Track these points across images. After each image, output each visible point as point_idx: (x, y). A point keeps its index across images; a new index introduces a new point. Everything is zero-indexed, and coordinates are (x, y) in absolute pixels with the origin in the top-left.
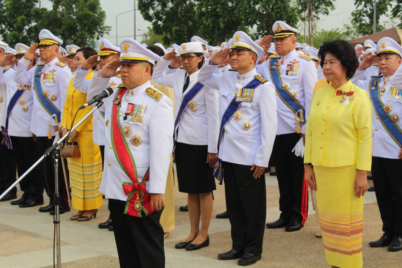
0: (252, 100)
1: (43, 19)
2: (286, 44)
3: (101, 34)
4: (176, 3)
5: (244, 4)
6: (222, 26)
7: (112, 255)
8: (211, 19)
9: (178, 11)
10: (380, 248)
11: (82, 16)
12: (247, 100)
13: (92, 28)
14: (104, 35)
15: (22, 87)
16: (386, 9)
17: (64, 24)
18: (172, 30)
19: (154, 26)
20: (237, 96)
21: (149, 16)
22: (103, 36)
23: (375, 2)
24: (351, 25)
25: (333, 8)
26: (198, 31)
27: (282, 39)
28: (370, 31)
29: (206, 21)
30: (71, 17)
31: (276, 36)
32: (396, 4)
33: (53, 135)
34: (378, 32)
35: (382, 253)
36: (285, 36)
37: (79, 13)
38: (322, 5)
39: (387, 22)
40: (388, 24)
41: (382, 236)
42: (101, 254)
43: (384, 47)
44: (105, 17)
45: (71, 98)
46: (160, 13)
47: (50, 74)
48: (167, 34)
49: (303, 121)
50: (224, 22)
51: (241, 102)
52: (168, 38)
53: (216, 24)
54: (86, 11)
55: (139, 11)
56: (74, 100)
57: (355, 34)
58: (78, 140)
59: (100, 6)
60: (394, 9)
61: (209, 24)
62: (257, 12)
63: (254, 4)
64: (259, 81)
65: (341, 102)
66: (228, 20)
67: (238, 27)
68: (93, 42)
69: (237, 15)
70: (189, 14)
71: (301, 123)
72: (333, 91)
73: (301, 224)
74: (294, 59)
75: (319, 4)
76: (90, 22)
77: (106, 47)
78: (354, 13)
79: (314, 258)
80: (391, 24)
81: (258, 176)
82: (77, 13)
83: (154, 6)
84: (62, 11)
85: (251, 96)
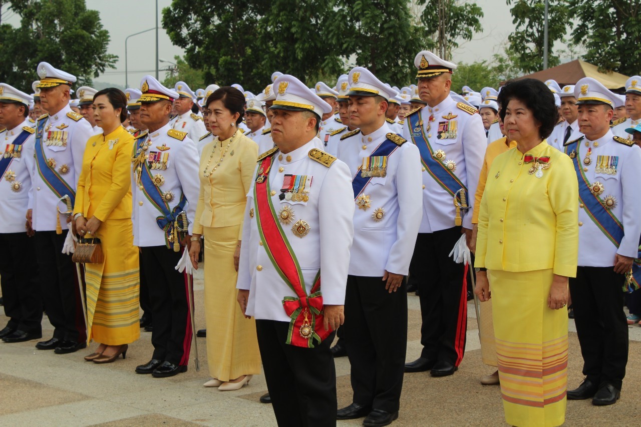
0: (386, 173)
1: (6, 42)
2: (436, 86)
3: (101, 68)
4: (225, 18)
5: (336, 20)
6: (300, 55)
7: (164, 414)
8: (282, 44)
9: (229, 32)
10: (579, 401)
11: (70, 38)
12: (378, 173)
13: (87, 58)
14: (105, 68)
15: (9, 154)
16: (564, 31)
17: (41, 51)
18: (219, 61)
19: (189, 54)
20: (363, 168)
21: (182, 38)
22: (105, 72)
23: (545, 19)
24: (505, 56)
25: (479, 29)
26: (261, 64)
27: (429, 80)
28: (538, 66)
29: (274, 49)
30: (52, 39)
31: (420, 74)
32: (580, 23)
33: (64, 228)
34: (551, 67)
35: (583, 408)
36: (434, 75)
37: (65, 33)
38: (462, 22)
39: (563, 52)
40: (564, 54)
41: (582, 383)
42: (146, 413)
43: (585, 93)
44: (109, 41)
45: (90, 169)
46: (198, 34)
47: (57, 132)
48: (209, 68)
49: (465, 206)
50: (303, 50)
51: (369, 178)
52: (212, 75)
53: (289, 53)
54: (76, 29)
55: (165, 31)
56: (94, 171)
57: (512, 71)
58: (101, 235)
59: (100, 21)
60: (576, 31)
61: (279, 53)
62: (356, 33)
63: (351, 21)
64: (394, 142)
65: (531, 172)
66: (309, 46)
67: (325, 57)
68: (88, 81)
69: (324, 38)
70: (246, 37)
71: (461, 209)
72: (520, 157)
73: (454, 366)
74: (449, 112)
75: (456, 21)
76: (83, 47)
77: (152, 87)
78: (513, 37)
79: (480, 416)
80: (568, 55)
81: (393, 289)
82: (62, 32)
83: (190, 22)
84: (36, 29)
85: (384, 166)
